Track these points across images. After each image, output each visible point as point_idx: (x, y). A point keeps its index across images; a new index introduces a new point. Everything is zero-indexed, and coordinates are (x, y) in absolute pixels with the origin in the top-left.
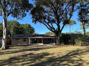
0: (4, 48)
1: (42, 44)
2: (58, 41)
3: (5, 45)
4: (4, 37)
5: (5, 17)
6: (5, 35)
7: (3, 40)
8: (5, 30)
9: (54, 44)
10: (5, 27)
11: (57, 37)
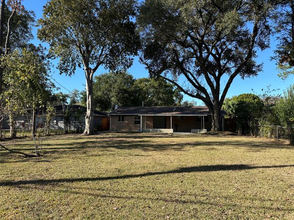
0: (88, 132)
1: (171, 131)
2: (214, 125)
3: (89, 128)
4: (88, 112)
5: (89, 75)
6: (89, 108)
7: (87, 117)
8: (90, 100)
9: (202, 132)
10: (89, 94)
11: (212, 114)
